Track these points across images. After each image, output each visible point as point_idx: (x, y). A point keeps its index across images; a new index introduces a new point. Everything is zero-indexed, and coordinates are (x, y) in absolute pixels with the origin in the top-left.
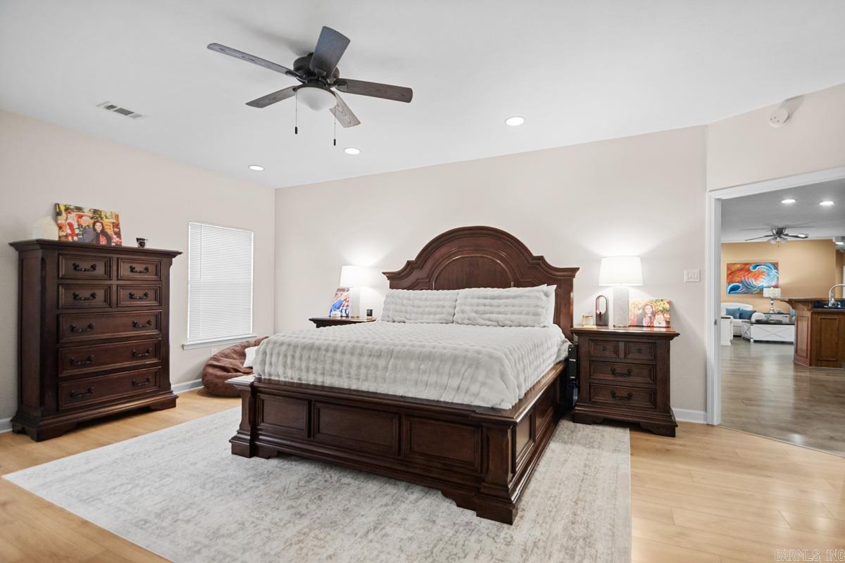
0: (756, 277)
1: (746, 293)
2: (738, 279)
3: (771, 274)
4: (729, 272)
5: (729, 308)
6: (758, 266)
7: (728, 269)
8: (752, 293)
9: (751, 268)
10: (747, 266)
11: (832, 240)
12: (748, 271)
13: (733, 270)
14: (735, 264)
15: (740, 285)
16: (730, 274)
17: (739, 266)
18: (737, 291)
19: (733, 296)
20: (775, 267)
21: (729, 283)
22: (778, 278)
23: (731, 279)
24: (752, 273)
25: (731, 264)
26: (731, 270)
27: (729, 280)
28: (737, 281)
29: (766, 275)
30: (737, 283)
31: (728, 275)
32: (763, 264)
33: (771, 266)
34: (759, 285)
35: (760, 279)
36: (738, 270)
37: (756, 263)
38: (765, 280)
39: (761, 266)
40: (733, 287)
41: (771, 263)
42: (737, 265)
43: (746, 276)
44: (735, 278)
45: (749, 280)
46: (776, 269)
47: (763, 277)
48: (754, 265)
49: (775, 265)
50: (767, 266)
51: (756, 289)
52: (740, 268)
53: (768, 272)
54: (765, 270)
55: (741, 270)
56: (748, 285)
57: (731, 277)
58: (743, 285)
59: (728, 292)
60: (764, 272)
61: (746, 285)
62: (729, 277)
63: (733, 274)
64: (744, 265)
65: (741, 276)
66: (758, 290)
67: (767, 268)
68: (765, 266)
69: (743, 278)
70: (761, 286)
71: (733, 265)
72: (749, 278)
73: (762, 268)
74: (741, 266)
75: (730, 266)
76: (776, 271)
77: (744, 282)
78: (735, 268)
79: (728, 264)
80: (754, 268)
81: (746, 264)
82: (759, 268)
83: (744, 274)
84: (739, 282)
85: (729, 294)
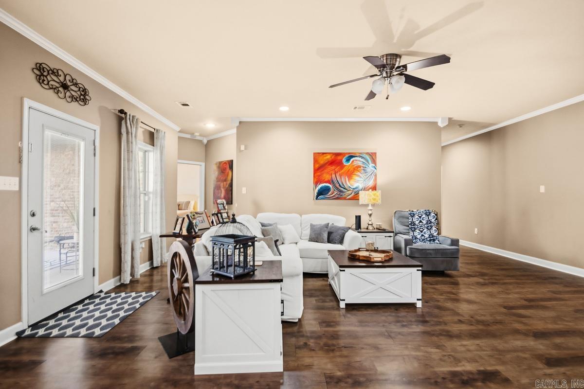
0: (350, 174)
1: (338, 198)
2: (327, 177)
3: (367, 169)
4: (317, 166)
6: (352, 157)
7: (316, 161)
8: (345, 199)
9: (344, 160)
10: (339, 158)
11: (436, 123)
12: (340, 164)
13: (322, 162)
14: (323, 153)
15: (331, 186)
16: (319, 169)
17: (328, 157)
18: (327, 195)
19: (323, 203)
20: (373, 158)
21: (316, 183)
22: (376, 176)
23: (319, 176)
24: (345, 167)
25: (318, 153)
26: (318, 163)
27: (317, 177)
28: (326, 180)
29: (362, 171)
30: (326, 182)
31: (316, 171)
32: (358, 155)
33: (368, 157)
34: (354, 187)
35: (355, 177)
36: (326, 163)
37: (349, 153)
38: (361, 179)
39: (356, 158)
40: (321, 188)
41: (367, 153)
42: (326, 156)
43: (337, 172)
44: (325, 175)
45: (341, 178)
46: (374, 161)
47: (359, 174)
48: (347, 156)
49: (373, 156)
50: (362, 157)
51: (350, 192)
52: (331, 159)
53: (364, 166)
54: (360, 164)
55: (332, 163)
56: (340, 185)
57: (319, 174)
58: (334, 185)
59: (315, 197)
60: (359, 167)
61: (337, 185)
62: (316, 175)
63: (321, 170)
64: (336, 156)
65: (331, 172)
66: (353, 194)
67: (363, 160)
68: (360, 159)
69: (333, 176)
70: (356, 188)
71: (321, 156)
72: (340, 176)
73: (357, 161)
74: (331, 157)
75: (317, 156)
76: (374, 165)
77: (335, 182)
78: (322, 160)
79: (314, 154)
80: (348, 160)
81: (338, 154)
82: (353, 161)
83: (335, 169)
84: (328, 182)
85: (317, 199)
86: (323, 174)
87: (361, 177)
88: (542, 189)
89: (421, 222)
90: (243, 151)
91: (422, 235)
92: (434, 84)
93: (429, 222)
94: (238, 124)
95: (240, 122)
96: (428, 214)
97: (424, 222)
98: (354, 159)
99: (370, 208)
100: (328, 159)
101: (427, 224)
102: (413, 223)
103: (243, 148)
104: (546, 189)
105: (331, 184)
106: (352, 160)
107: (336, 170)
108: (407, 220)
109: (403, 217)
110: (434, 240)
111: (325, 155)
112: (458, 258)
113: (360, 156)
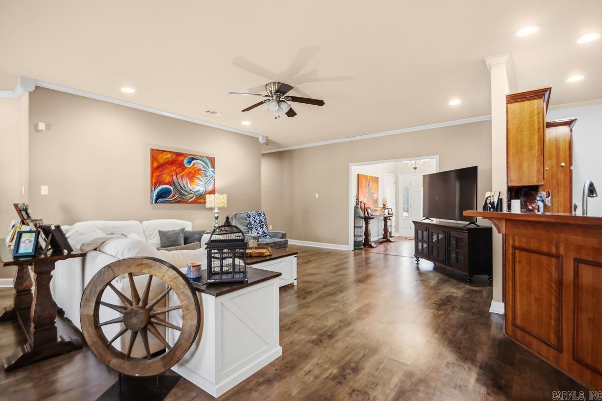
0: (192, 176)
1: (179, 202)
2: (167, 178)
3: (208, 174)
4: (156, 164)
5: (165, 229)
6: (193, 159)
7: (154, 158)
8: (186, 202)
9: (185, 162)
10: (181, 158)
12: (181, 165)
13: (161, 161)
14: (163, 151)
15: (172, 188)
16: (158, 168)
17: (169, 156)
18: (167, 199)
19: (163, 208)
20: (212, 162)
21: (155, 184)
22: (214, 180)
23: (158, 176)
24: (187, 170)
25: (157, 150)
26: (157, 161)
27: (156, 177)
28: (166, 181)
29: (203, 175)
30: (166, 184)
31: (154, 170)
32: (199, 158)
33: (208, 162)
34: (195, 190)
35: (197, 181)
36: (167, 163)
37: (191, 155)
38: (202, 183)
39: (197, 161)
40: (161, 190)
41: (207, 157)
42: (166, 155)
43: (179, 173)
44: (165, 176)
45: (182, 180)
46: (213, 166)
47: (200, 177)
48: (188, 157)
49: (212, 161)
50: (203, 161)
51: (191, 195)
52: (171, 159)
53: (204, 169)
54: (201, 167)
55: (172, 163)
56: (181, 188)
57: (158, 174)
58: (175, 187)
59: (154, 200)
60: (201, 170)
61: (179, 187)
62: (154, 174)
63: (161, 169)
64: (177, 156)
65: (172, 173)
66: (195, 197)
67: (203, 164)
68: (201, 162)
69: (175, 177)
70: (198, 191)
71: (160, 154)
72: (182, 177)
73: (199, 164)
74: (172, 157)
75: (155, 154)
76: (213, 170)
77: (177, 184)
78: (162, 158)
79: (152, 150)
80: (189, 162)
81: (179, 154)
82: (194, 164)
83: (175, 170)
84: (169, 184)
85: (156, 202)
86: (163, 174)
87: (202, 181)
88: (317, 196)
89: (255, 222)
90: (42, 131)
91: (258, 233)
92: (296, 114)
93: (261, 221)
94: (33, 89)
95: (37, 87)
96: (259, 215)
97: (258, 222)
98: (194, 161)
99: (216, 211)
100: (168, 158)
101: (259, 223)
102: (250, 224)
103: (42, 126)
104: (319, 196)
105: (171, 186)
106: (193, 162)
107: (177, 170)
108: (246, 221)
109: (243, 218)
110: (266, 236)
111: (165, 153)
112: (286, 247)
113: (200, 160)
